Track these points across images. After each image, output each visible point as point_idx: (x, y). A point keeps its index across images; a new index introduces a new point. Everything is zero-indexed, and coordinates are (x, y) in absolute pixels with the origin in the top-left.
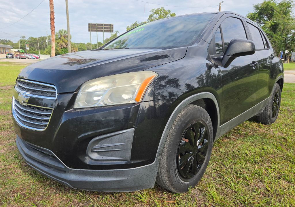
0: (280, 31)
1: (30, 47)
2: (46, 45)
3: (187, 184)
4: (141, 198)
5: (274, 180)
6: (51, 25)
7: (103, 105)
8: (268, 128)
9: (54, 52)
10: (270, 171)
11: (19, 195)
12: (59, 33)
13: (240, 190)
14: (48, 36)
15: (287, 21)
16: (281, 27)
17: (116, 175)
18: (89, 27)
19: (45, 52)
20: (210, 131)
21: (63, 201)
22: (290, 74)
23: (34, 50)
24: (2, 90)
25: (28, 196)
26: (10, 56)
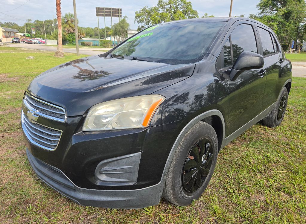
0: (293, 19)
1: (36, 31)
2: (53, 29)
3: (191, 198)
4: (147, 211)
5: (274, 192)
6: (57, 10)
7: (111, 128)
8: (273, 131)
9: (60, 40)
10: (272, 181)
11: (32, 206)
12: (66, 17)
13: (241, 203)
14: (54, 20)
15: (300, 9)
16: (294, 15)
17: (123, 195)
18: (97, 12)
19: (51, 37)
20: (215, 145)
21: (73, 212)
22: (300, 66)
23: (40, 34)
24: (9, 81)
25: (40, 207)
26: (16, 40)
